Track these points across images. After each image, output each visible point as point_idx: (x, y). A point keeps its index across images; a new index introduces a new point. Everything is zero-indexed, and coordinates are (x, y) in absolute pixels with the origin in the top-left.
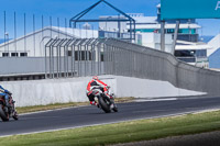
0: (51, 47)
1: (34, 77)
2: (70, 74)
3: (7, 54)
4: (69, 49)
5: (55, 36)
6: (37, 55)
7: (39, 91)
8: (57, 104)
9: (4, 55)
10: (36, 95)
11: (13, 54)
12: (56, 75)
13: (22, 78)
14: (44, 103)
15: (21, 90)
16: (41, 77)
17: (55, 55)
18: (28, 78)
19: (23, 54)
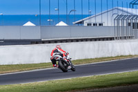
0: (118, 20)
1: (107, 39)
2: (130, 37)
3: (90, 24)
4: (129, 21)
5: (120, 13)
6: (110, 25)
7: (110, 48)
8: (122, 56)
9: (88, 25)
10: (108, 50)
11: (94, 25)
12: (121, 38)
13: (99, 39)
14: (113, 56)
15: (99, 47)
16: (111, 39)
17: (120, 25)
18: (103, 39)
19: (100, 25)
